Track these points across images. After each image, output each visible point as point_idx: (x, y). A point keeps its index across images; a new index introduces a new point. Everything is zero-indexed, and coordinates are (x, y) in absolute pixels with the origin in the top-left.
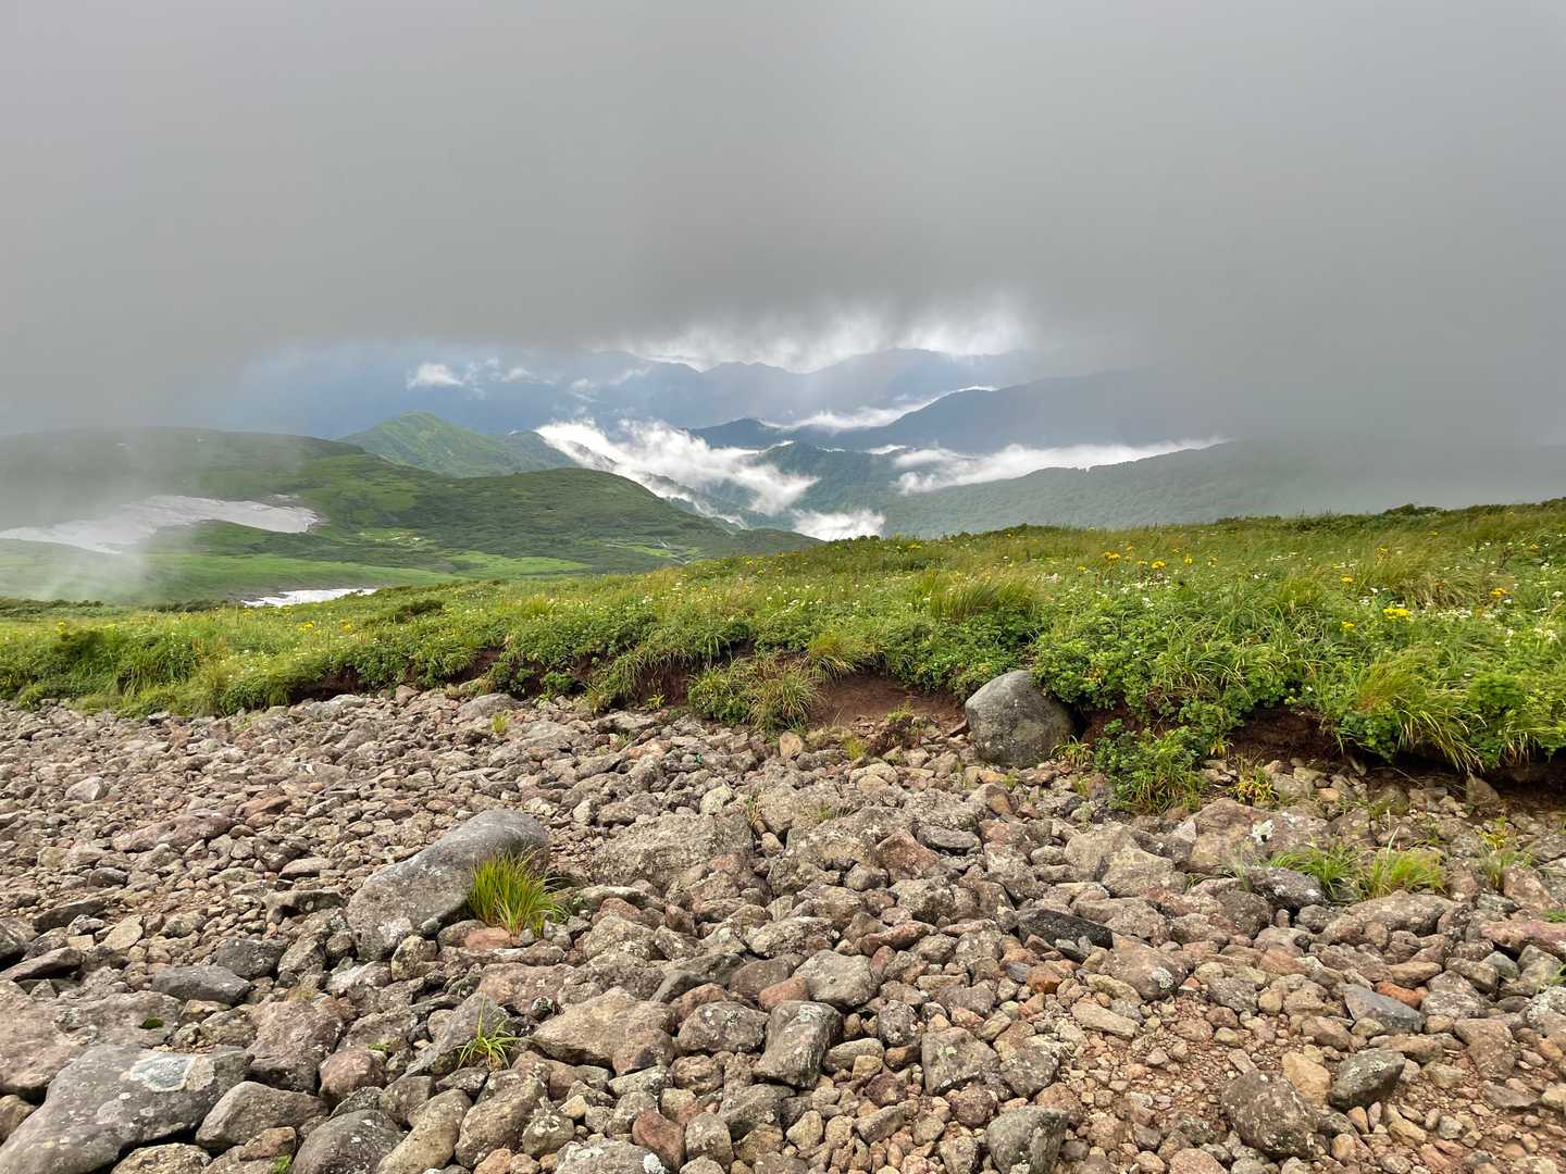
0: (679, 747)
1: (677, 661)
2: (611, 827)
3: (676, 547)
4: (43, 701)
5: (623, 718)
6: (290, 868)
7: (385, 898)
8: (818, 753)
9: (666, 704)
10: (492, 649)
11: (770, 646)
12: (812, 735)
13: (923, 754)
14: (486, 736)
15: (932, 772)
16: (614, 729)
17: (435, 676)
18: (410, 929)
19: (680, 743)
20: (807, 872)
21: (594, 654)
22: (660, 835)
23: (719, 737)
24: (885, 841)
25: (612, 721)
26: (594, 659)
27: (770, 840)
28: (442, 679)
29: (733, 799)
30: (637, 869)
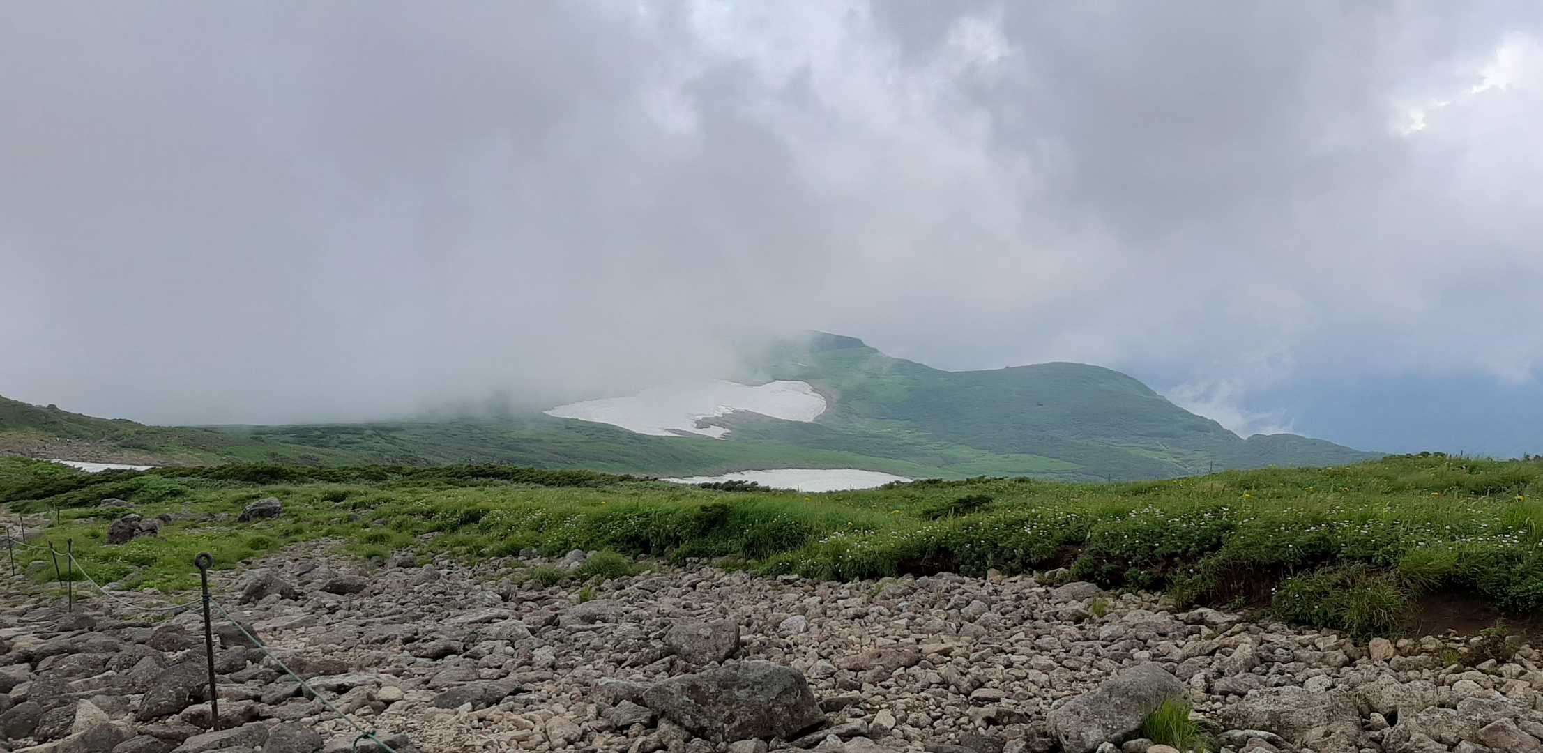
0: (1269, 642)
1: (1257, 566)
2: (1226, 696)
3: (1177, 450)
4: (688, 559)
5: (1210, 614)
6: (976, 693)
7: (1083, 713)
8: (1410, 658)
9: (1248, 603)
10: (1074, 542)
11: (1352, 559)
12: (1401, 643)
13: (1517, 668)
14: (1087, 616)
15: (1528, 684)
16: (1201, 621)
17: (1022, 562)
18: (1103, 738)
19: (1269, 639)
20: (1419, 740)
21: (1176, 554)
22: (1283, 701)
23: (1307, 637)
24: (1489, 725)
25: (1201, 614)
26: (1176, 559)
27: (1378, 718)
28: (1027, 567)
29: (1333, 687)
30: (1265, 725)
